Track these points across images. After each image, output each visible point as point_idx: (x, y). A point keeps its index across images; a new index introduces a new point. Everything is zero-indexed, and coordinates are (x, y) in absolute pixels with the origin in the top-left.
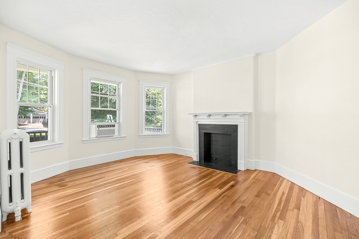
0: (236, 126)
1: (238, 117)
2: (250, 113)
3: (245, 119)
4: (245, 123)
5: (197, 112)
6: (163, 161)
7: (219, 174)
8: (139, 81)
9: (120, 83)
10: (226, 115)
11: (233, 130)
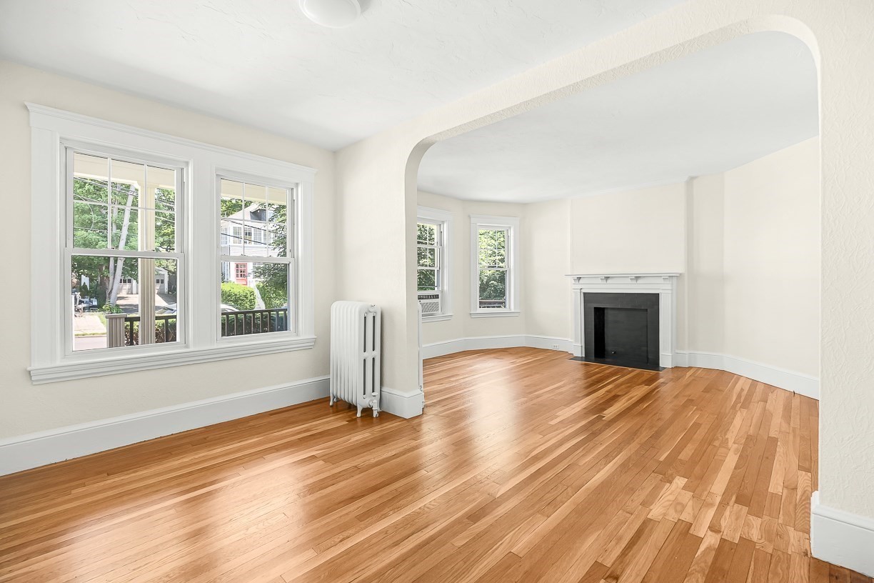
0: (657, 296)
1: (661, 280)
2: (681, 274)
3: (672, 284)
4: (672, 290)
5: (580, 272)
6: (521, 357)
7: (632, 371)
8: (469, 217)
9: (443, 222)
10: (637, 278)
11: (651, 301)
